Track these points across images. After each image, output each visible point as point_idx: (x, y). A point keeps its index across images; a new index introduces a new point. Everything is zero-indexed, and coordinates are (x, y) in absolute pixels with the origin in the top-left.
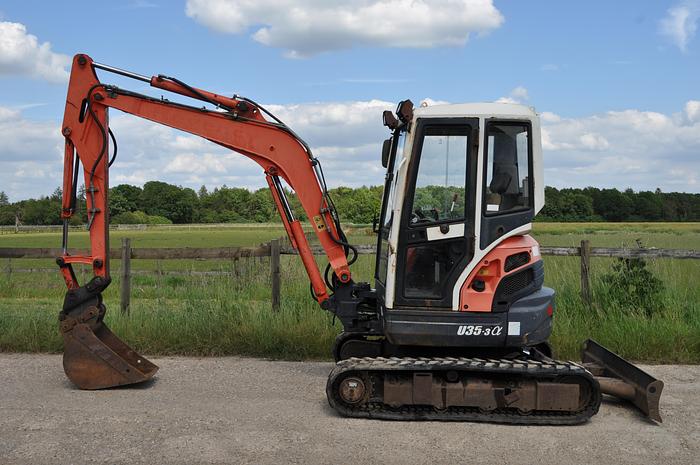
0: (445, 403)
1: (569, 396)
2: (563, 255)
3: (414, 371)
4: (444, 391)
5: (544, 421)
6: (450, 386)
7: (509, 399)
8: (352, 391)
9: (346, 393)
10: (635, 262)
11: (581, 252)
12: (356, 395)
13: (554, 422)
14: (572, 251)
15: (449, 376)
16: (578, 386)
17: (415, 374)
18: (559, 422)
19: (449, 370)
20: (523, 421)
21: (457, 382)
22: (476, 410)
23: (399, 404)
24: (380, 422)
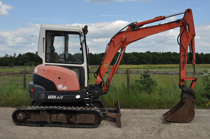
0: (51, 121)
1: (91, 119)
2: (121, 73)
3: (40, 110)
4: (50, 117)
5: (82, 127)
6: (53, 115)
7: (71, 119)
8: (20, 117)
9: (18, 117)
10: (146, 76)
11: (127, 72)
12: (22, 118)
13: (86, 127)
14: (124, 72)
15: (52, 112)
16: (94, 115)
17: (41, 111)
18: (88, 127)
19: (52, 110)
20: (76, 127)
21: (55, 114)
22: (61, 123)
23: (36, 121)
24: (29, 127)
